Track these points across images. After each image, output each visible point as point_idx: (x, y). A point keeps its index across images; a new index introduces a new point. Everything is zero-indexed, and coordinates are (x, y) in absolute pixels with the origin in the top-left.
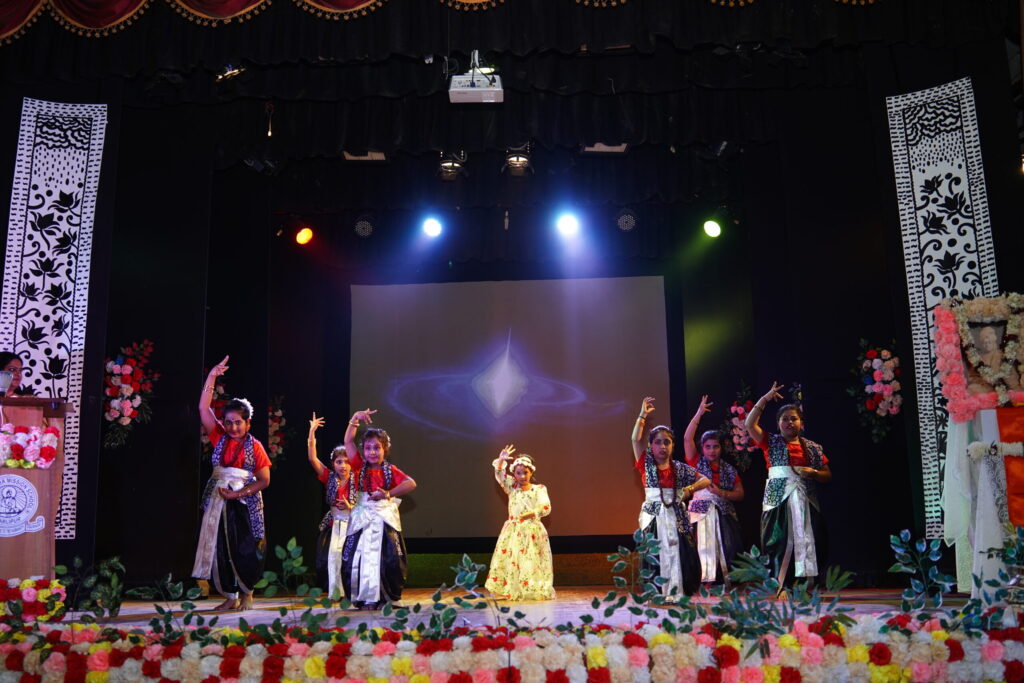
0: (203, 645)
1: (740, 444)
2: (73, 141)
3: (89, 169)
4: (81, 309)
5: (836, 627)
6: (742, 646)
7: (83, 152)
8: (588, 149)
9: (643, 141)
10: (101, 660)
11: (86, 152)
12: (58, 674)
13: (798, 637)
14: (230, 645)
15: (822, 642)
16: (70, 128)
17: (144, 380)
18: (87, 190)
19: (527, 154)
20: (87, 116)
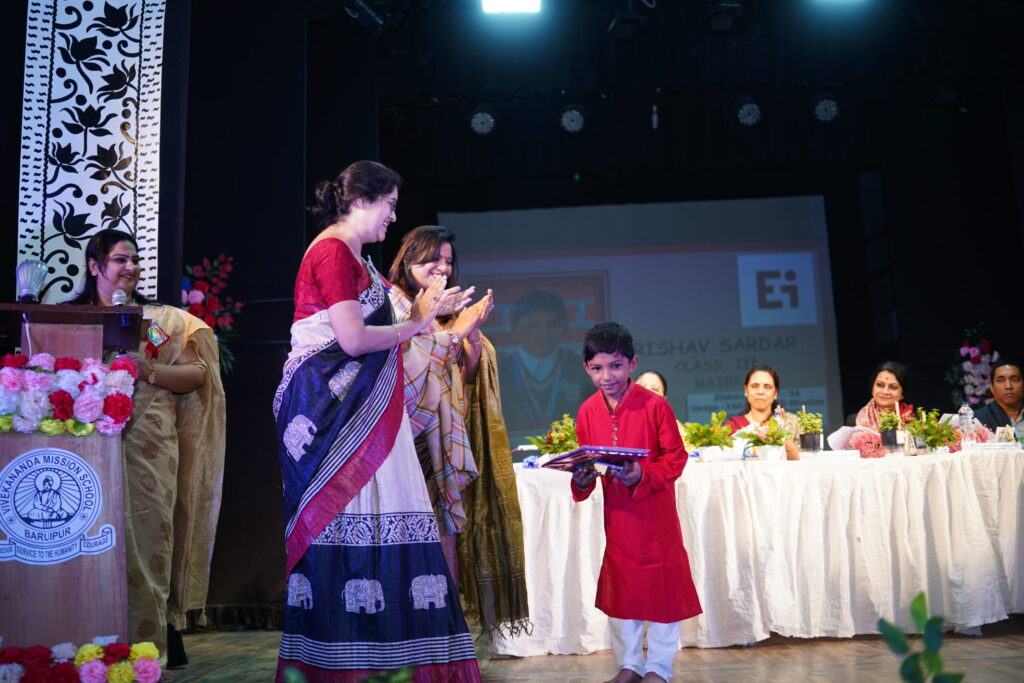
1: (974, 396)
17: (222, 312)
18: (148, 2)
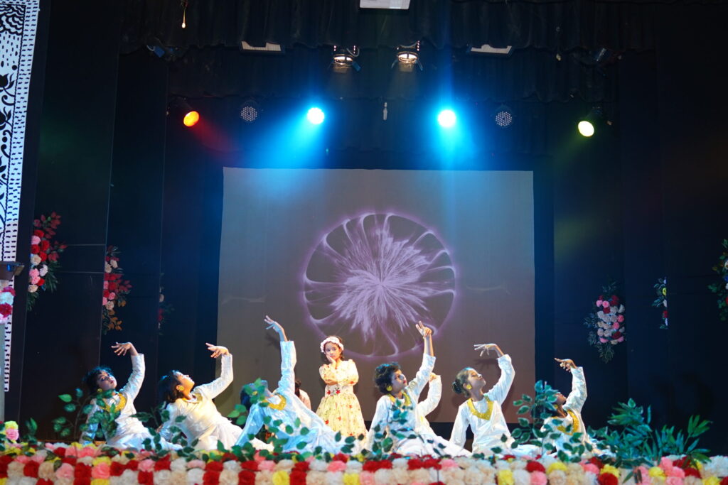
0: (188, 460)
1: (603, 337)
2: (8, 26)
3: (23, 53)
4: (15, 182)
5: (695, 464)
6: (620, 475)
7: (16, 36)
8: (474, 50)
9: (528, 44)
10: (103, 471)
11: (20, 37)
12: (68, 480)
13: (664, 471)
14: (209, 461)
15: (683, 474)
16: (5, 14)
17: (51, 251)
18: (20, 72)
19: (417, 52)
20: (20, 3)
